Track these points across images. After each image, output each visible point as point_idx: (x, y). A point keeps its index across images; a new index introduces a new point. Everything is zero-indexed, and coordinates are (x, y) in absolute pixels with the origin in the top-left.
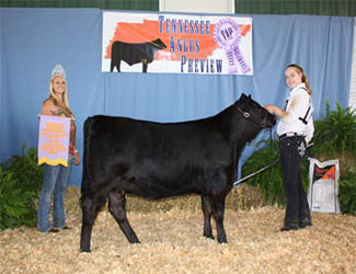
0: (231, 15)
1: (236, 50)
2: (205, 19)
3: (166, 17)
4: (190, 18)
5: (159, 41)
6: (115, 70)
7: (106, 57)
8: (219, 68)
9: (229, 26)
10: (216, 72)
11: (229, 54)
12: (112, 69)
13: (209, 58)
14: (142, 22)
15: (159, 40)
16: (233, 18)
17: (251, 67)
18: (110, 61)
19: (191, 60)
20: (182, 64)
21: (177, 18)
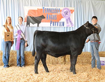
1: (69, 18)
3: (45, 7)
4: (53, 8)
6: (28, 26)
10: (62, 26)
12: (27, 26)
13: (60, 21)
14: (37, 9)
18: (26, 23)
19: (54, 22)
20: (51, 24)
21: (49, 8)
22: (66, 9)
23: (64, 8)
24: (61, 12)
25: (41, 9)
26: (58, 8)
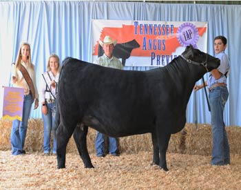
4: (158, 23)
9: (189, 28)
13: (173, 54)
15: (134, 40)
19: (159, 57)
20: (152, 59)
21: (148, 23)
22: (187, 26)
23: (182, 23)
24: (176, 32)
25: (131, 26)
26: (169, 23)
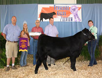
0: (75, 4)
1: (77, 15)
2: (67, 6)
3: (56, 5)
4: (63, 6)
5: (54, 12)
6: (41, 21)
7: (39, 17)
8: (72, 20)
10: (71, 21)
11: (75, 16)
13: (69, 17)
14: (49, 7)
16: (76, 5)
17: (81, 19)
18: (40, 18)
19: (63, 18)
21: (59, 5)
25: (53, 7)
